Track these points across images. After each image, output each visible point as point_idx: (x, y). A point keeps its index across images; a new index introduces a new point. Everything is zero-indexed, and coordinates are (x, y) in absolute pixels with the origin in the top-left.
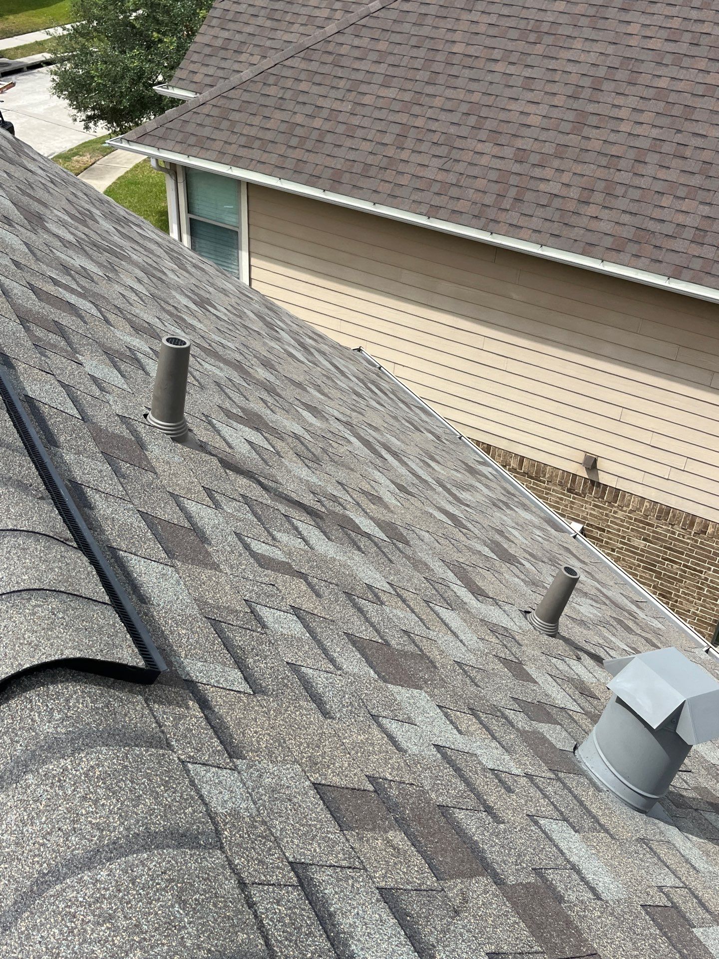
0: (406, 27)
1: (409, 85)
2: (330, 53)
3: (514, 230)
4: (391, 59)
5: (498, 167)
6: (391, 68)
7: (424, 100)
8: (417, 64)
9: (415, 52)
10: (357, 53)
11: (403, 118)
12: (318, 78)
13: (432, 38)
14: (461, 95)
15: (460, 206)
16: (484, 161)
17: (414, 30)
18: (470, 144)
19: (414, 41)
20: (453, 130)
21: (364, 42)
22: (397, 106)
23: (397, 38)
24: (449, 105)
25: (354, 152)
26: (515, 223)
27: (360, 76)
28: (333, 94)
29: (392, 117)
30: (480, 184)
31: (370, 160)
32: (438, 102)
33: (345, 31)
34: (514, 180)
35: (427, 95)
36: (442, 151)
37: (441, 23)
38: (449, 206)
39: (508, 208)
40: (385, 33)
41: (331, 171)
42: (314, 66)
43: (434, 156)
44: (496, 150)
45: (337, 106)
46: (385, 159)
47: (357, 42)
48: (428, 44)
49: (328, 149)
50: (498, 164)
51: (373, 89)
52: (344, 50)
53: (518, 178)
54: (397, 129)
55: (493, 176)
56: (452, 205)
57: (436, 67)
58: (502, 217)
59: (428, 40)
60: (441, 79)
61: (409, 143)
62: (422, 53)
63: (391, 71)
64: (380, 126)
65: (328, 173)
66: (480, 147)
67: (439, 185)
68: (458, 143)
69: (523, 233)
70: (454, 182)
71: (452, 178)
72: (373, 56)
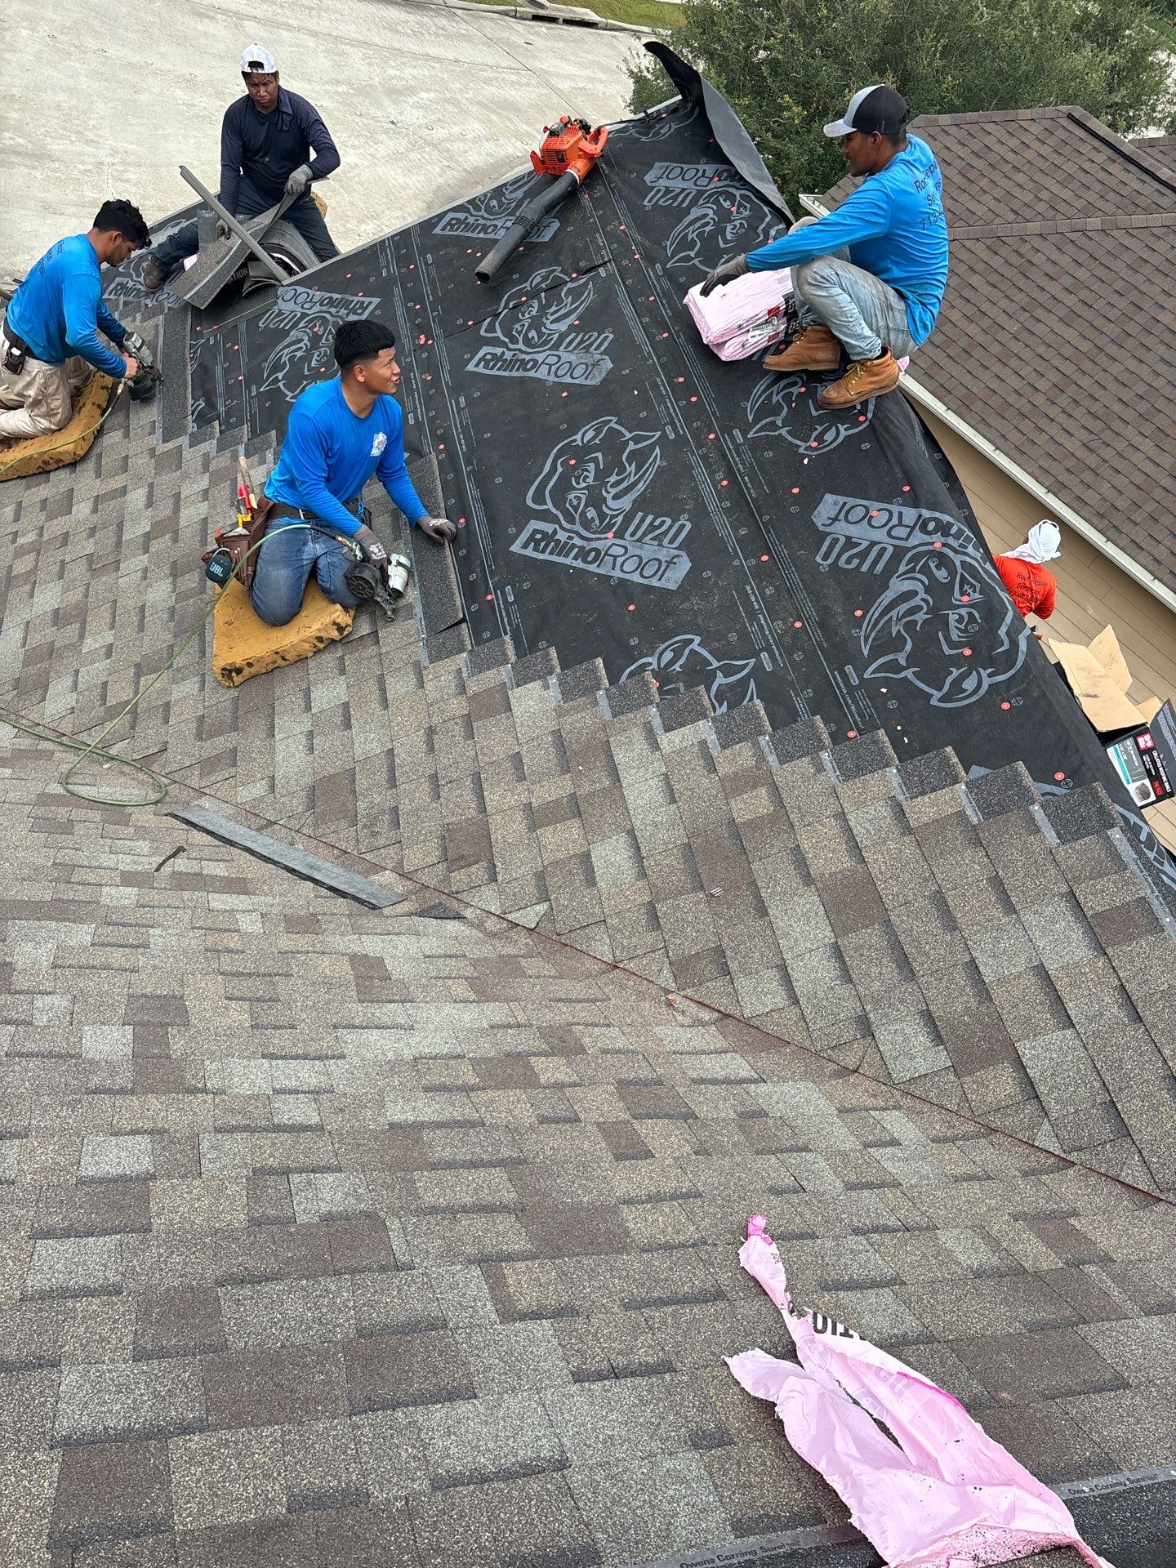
0: (1117, 265)
1: (1090, 333)
2: (1021, 255)
3: (1134, 549)
4: (1084, 294)
5: (1148, 471)
6: (1080, 304)
7: (1102, 359)
8: (1113, 314)
9: (1115, 299)
10: (1050, 269)
11: (1069, 369)
12: (994, 278)
13: (1140, 291)
14: (1144, 372)
15: (1087, 495)
16: (1137, 458)
17: (1125, 273)
18: (1130, 433)
19: (1119, 285)
20: (1117, 407)
21: (1064, 260)
22: (1067, 351)
23: (1102, 272)
24: (1124, 377)
25: (999, 382)
26: (1138, 541)
27: (1043, 298)
28: (1004, 303)
29: (1057, 362)
30: (1120, 481)
31: (1012, 398)
32: (1115, 368)
33: (1049, 237)
34: (1158, 494)
35: (1107, 355)
36: (1096, 426)
37: (1159, 279)
38: (1075, 491)
39: (1138, 521)
40: (1092, 261)
41: (965, 391)
42: (996, 262)
43: (1083, 427)
44: (1153, 453)
45: (1003, 319)
46: (1030, 406)
47: (1055, 256)
48: (1134, 296)
49: (972, 365)
50: (1149, 468)
51: (1051, 320)
52: (1038, 259)
53: (1164, 494)
54: (1055, 377)
55: (1139, 479)
56: (1079, 490)
57: (1131, 328)
58: (1126, 527)
59: (1136, 292)
60: (1130, 344)
61: (1063, 401)
62: (1122, 303)
63: (1080, 308)
64: (1041, 366)
65: (960, 392)
66: (1137, 440)
67: (1074, 461)
68: (1118, 426)
69: (1141, 556)
70: (1093, 466)
71: (1092, 460)
72: (1067, 281)
